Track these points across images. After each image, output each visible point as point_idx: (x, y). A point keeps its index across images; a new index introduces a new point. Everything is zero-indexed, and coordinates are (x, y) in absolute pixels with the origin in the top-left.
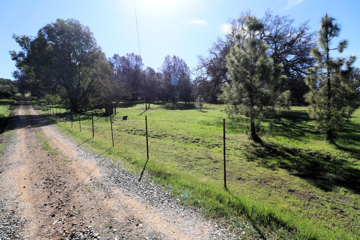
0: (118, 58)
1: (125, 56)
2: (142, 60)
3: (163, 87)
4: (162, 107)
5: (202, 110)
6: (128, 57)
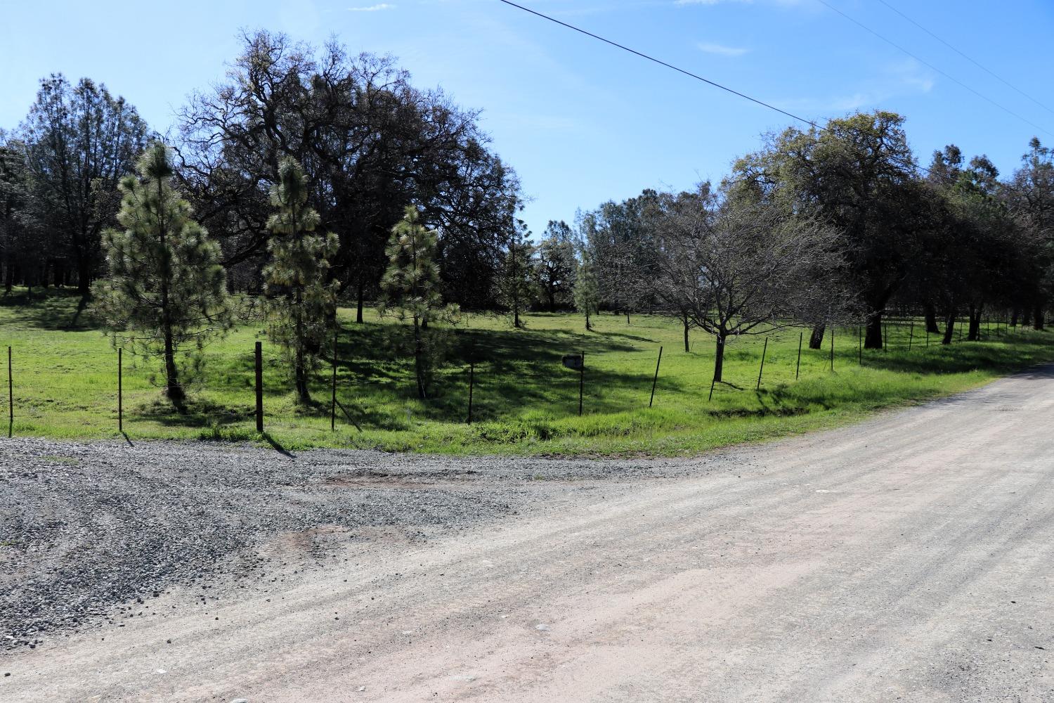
3: (26, 220)
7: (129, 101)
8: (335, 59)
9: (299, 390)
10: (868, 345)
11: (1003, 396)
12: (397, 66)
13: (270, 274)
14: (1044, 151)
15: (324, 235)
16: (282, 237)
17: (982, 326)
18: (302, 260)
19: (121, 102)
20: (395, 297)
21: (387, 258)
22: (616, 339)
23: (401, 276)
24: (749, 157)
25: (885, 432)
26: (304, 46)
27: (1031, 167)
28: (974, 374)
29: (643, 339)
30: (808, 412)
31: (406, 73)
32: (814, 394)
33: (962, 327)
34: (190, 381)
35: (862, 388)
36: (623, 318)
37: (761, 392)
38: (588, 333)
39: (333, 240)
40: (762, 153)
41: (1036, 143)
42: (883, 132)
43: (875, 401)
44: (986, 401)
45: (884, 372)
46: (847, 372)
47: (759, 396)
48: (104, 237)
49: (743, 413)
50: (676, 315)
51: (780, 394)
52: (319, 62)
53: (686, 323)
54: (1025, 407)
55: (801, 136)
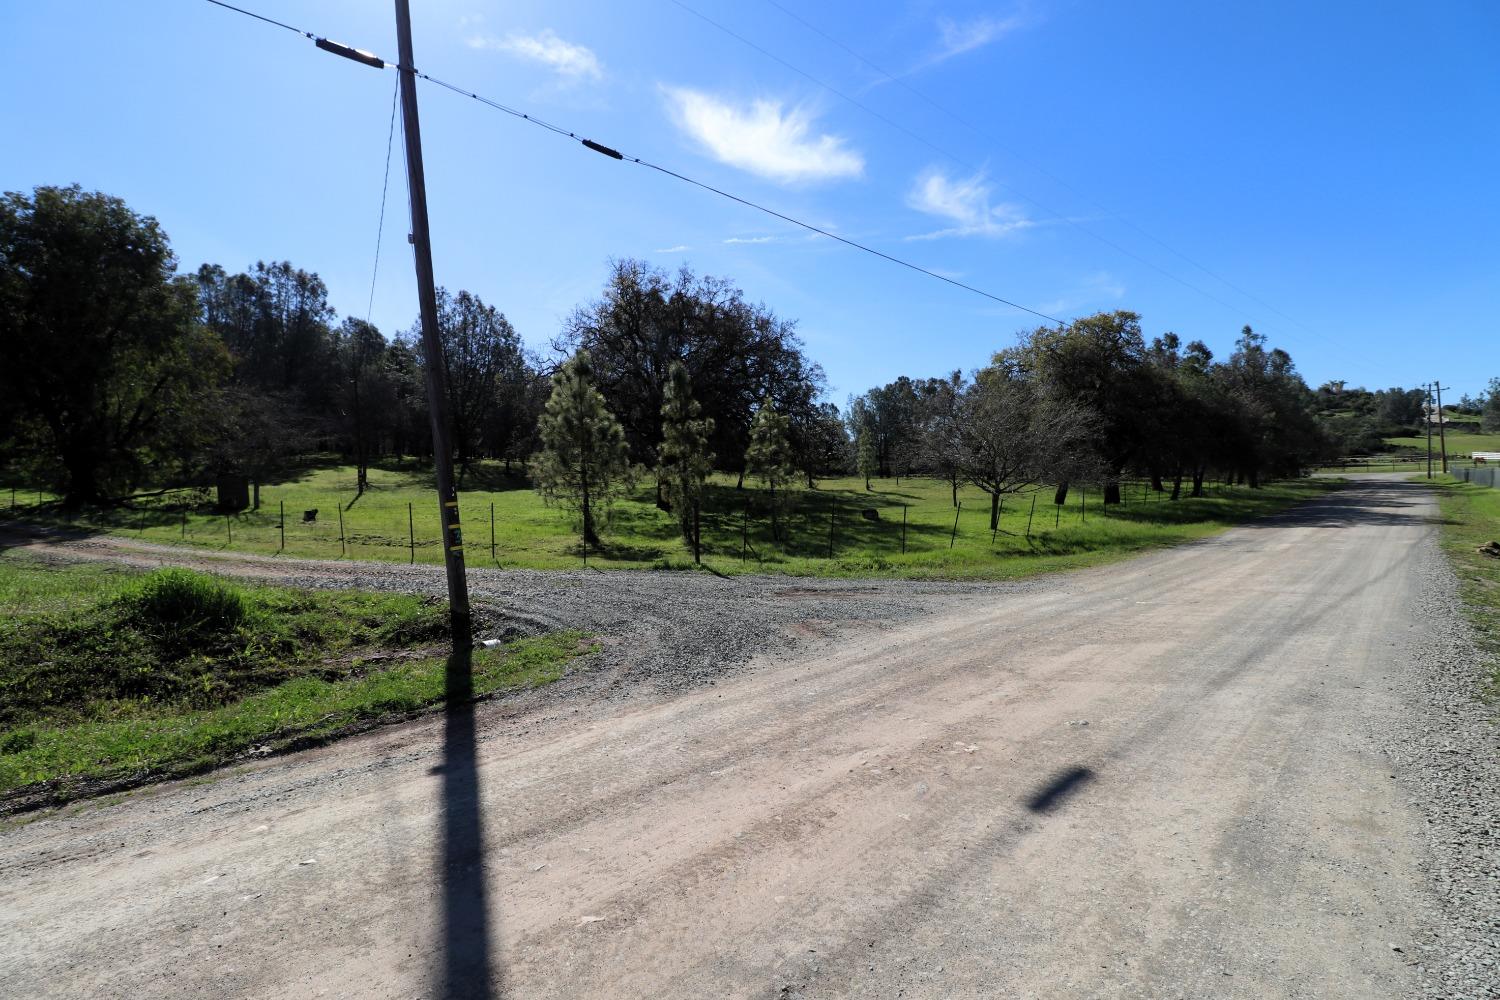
0: (216, 279)
1: (249, 275)
2: (325, 293)
3: (418, 404)
4: (418, 483)
5: (554, 491)
6: (264, 275)
7: (499, 310)
8: (686, 280)
9: (685, 535)
10: (1107, 501)
11: (1239, 541)
12: (734, 287)
13: (662, 449)
14: (1255, 337)
15: (703, 419)
16: (672, 422)
17: (1205, 485)
18: (688, 438)
19: (492, 310)
20: (758, 468)
21: (750, 437)
22: (890, 497)
23: (760, 450)
24: (1005, 352)
25: (1157, 566)
26: (660, 271)
27: (1244, 351)
28: (1211, 524)
29: (913, 497)
30: (1074, 553)
31: (740, 292)
32: (1074, 539)
33: (1187, 486)
34: (603, 528)
35: (1115, 534)
36: (892, 481)
37: (1030, 538)
38: (868, 493)
39: (710, 423)
40: (1017, 349)
41: (1248, 330)
42: (1120, 328)
43: (1129, 545)
44: (1229, 543)
45: (1127, 523)
46: (1096, 523)
47: (1029, 541)
48: (540, 420)
49: (1021, 553)
50: (946, 478)
51: (1045, 538)
52: (673, 283)
53: (955, 485)
54: (1267, 549)
55: (1052, 334)
